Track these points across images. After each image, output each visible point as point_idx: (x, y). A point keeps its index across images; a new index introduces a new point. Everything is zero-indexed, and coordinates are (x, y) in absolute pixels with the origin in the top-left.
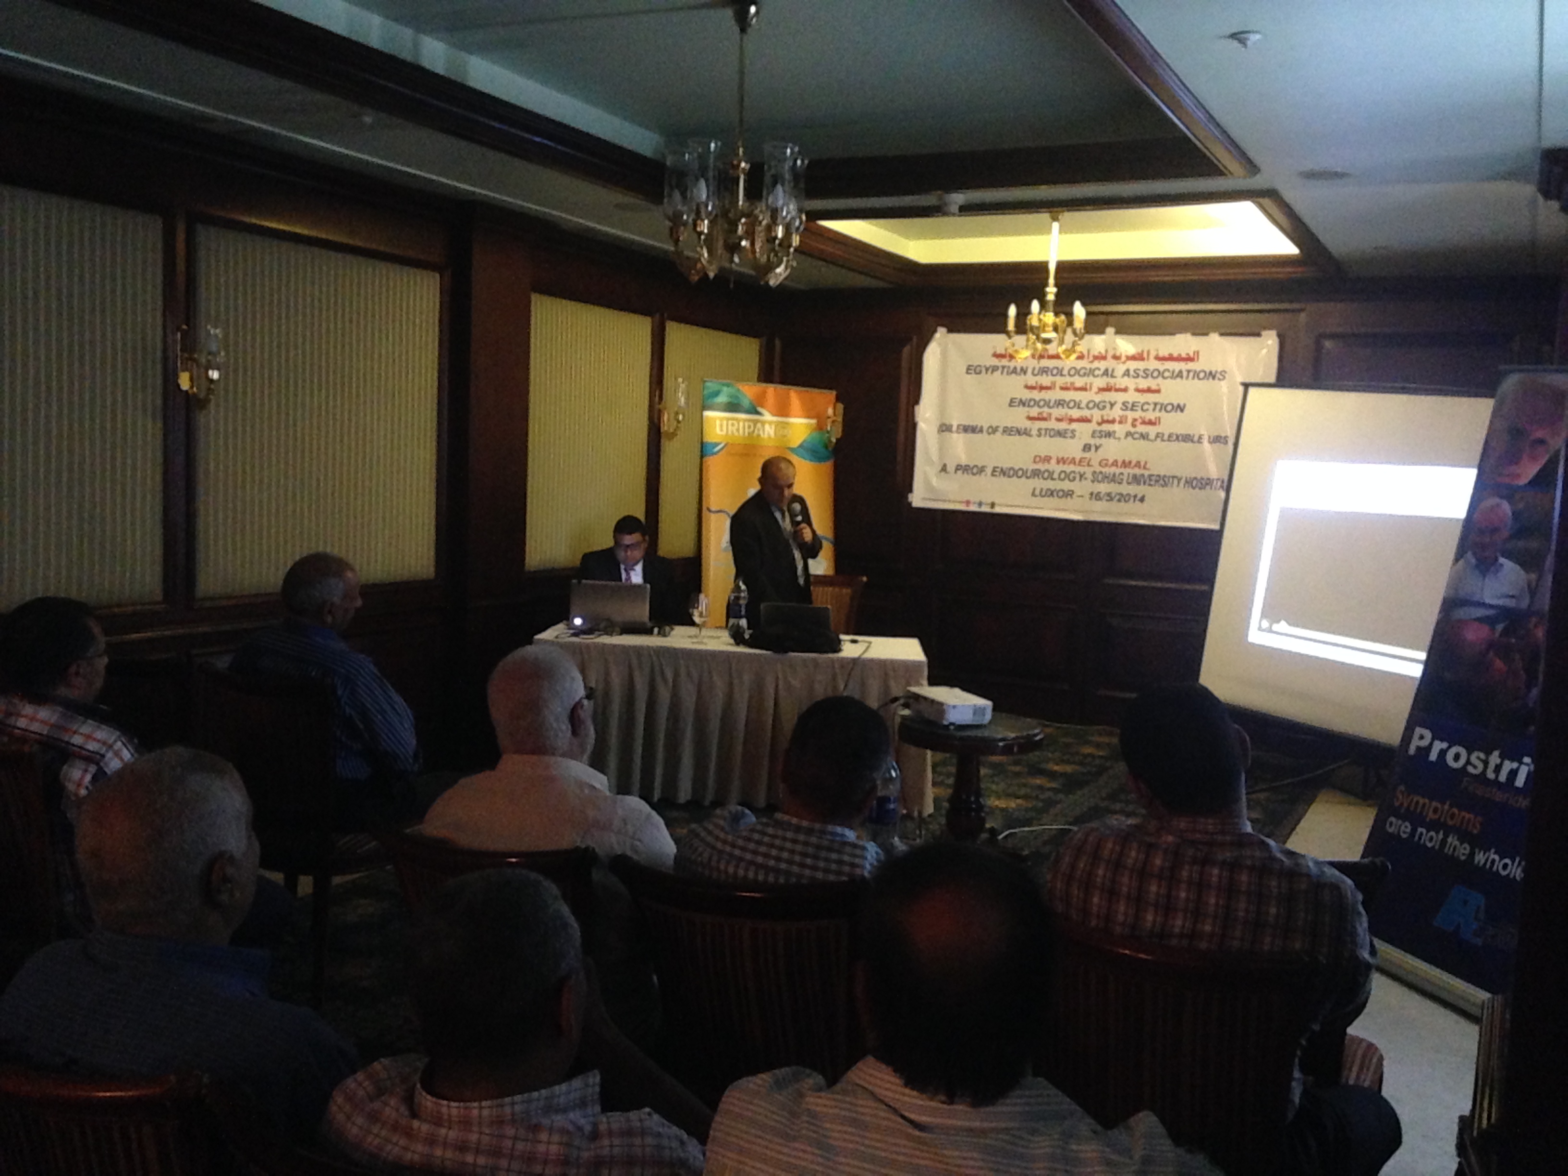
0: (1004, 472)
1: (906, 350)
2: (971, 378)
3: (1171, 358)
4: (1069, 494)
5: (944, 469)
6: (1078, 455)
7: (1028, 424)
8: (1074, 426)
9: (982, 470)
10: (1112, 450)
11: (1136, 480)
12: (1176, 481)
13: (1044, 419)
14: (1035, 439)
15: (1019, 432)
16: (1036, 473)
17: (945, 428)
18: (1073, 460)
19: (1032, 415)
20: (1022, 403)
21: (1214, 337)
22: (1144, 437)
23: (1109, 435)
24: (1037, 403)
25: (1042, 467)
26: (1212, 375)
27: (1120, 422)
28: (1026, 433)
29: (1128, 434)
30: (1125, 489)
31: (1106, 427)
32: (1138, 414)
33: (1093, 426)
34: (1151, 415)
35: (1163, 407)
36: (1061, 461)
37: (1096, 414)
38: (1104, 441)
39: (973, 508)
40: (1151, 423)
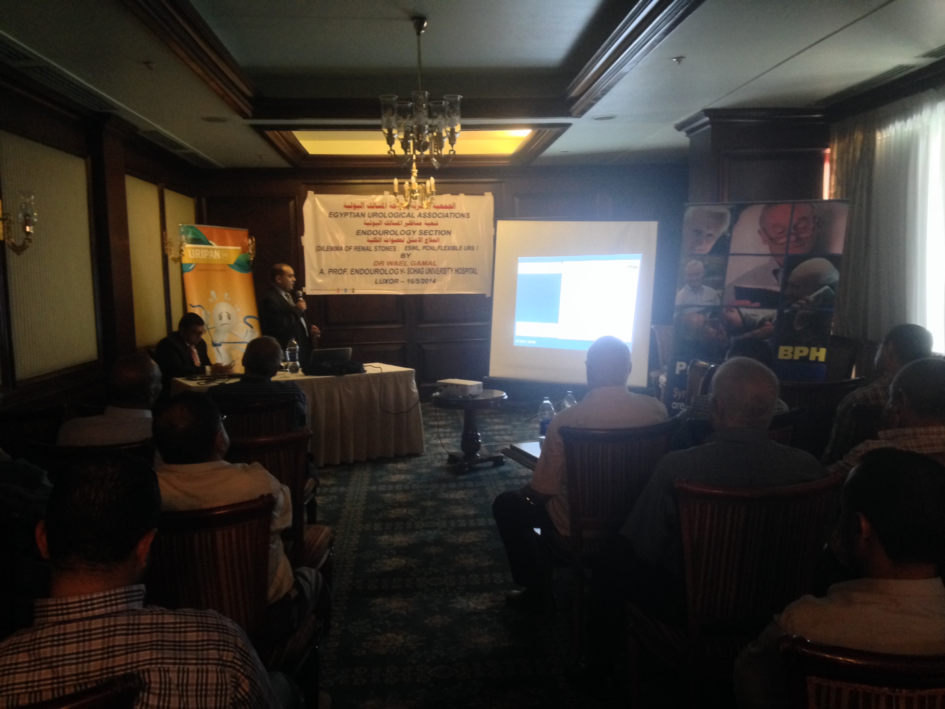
0: (357, 271)
1: (292, 203)
2: (333, 219)
3: (442, 207)
4: (396, 281)
5: (322, 272)
6: (399, 259)
7: (369, 244)
8: (395, 244)
9: (344, 271)
10: (418, 256)
11: (430, 271)
12: (450, 270)
13: (378, 241)
14: (373, 252)
15: (364, 249)
16: (376, 271)
17: (319, 249)
18: (396, 263)
19: (370, 239)
20: (364, 233)
21: (462, 196)
22: (432, 248)
23: (414, 248)
24: (372, 233)
25: (379, 267)
26: (462, 215)
27: (420, 241)
28: (368, 249)
29: (424, 247)
30: (425, 276)
31: (412, 244)
32: (428, 237)
33: (405, 244)
34: (434, 237)
35: (440, 233)
36: (390, 263)
37: (406, 238)
38: (412, 252)
39: (342, 293)
40: (435, 241)
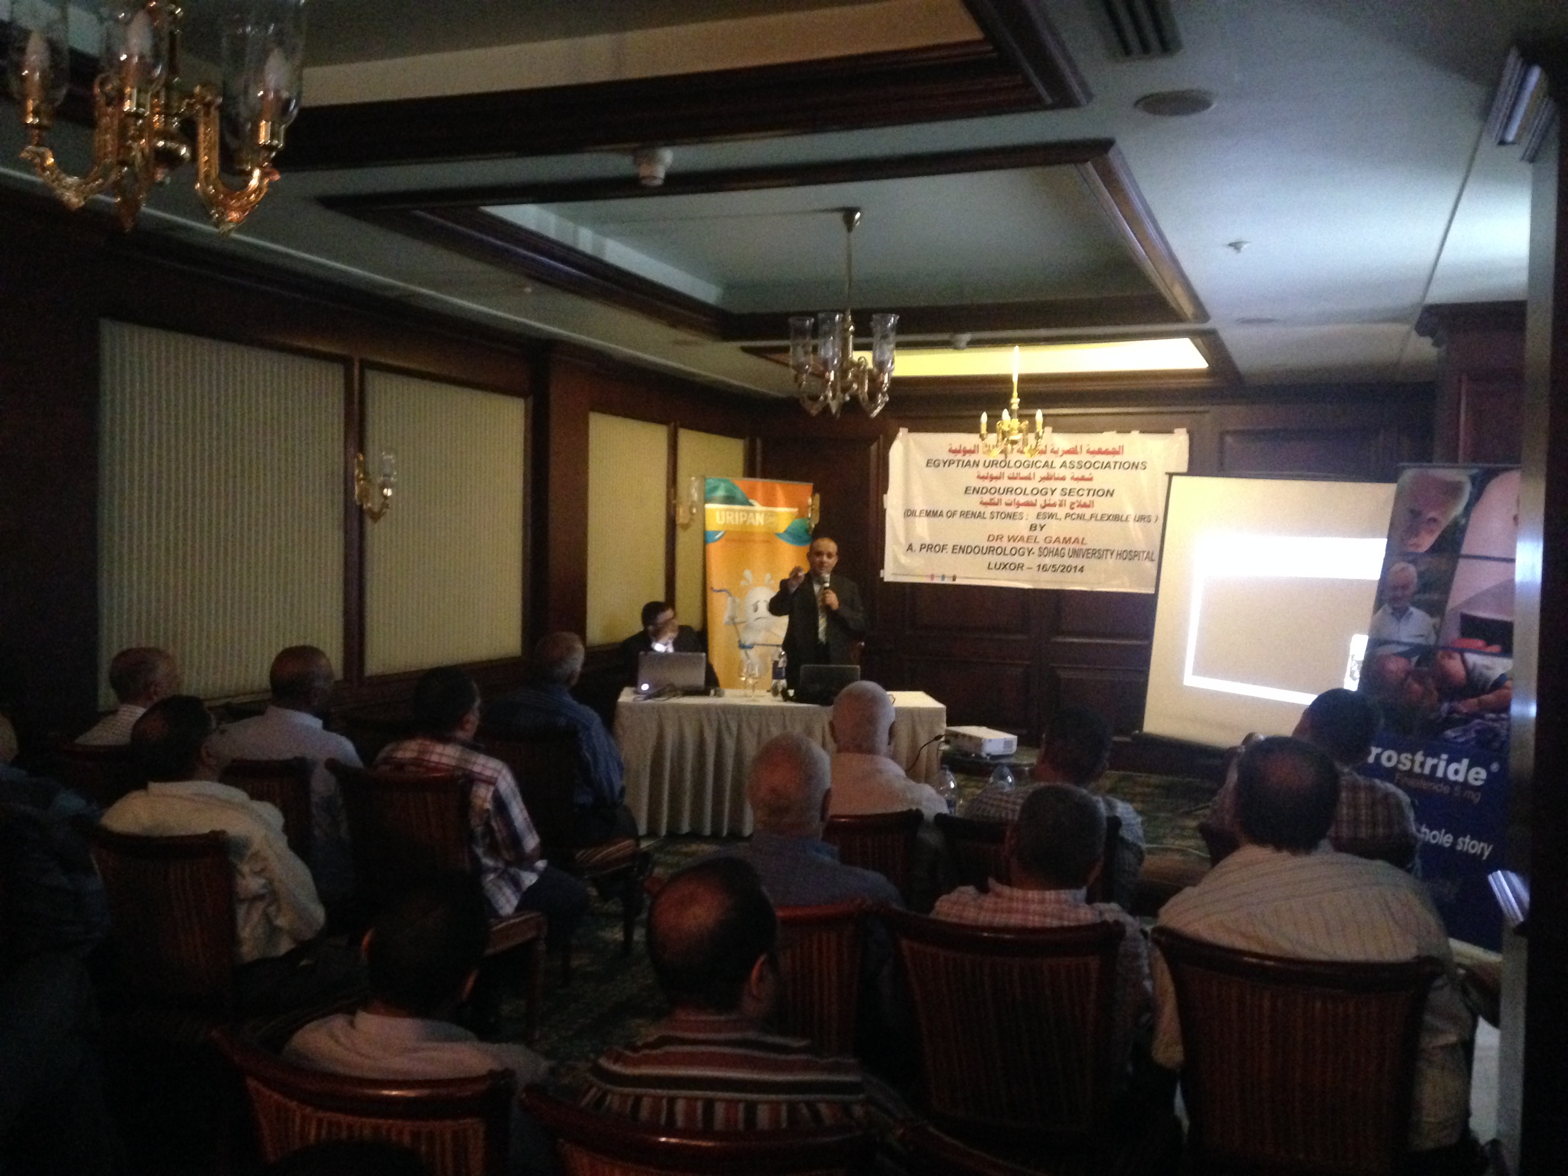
0: (963, 550)
1: (874, 447)
2: (931, 470)
3: (1100, 452)
4: (1020, 567)
5: (910, 548)
6: (1026, 533)
7: (982, 509)
8: (1021, 509)
9: (943, 548)
10: (1055, 528)
11: (1076, 553)
12: (1109, 553)
13: (996, 504)
14: (988, 521)
15: (974, 515)
16: (990, 550)
17: (909, 513)
18: (1022, 539)
19: (985, 501)
20: (976, 491)
21: (1135, 434)
22: (1081, 517)
23: (1051, 516)
24: (989, 491)
25: (995, 544)
26: (1135, 466)
27: (1060, 505)
28: (980, 515)
29: (1067, 516)
30: (1067, 561)
31: (1048, 510)
32: (1074, 499)
33: (1038, 509)
34: (1085, 499)
35: (1096, 492)
36: (1012, 539)
37: (1040, 500)
38: (1047, 521)
39: (937, 581)
40: (1085, 506)
